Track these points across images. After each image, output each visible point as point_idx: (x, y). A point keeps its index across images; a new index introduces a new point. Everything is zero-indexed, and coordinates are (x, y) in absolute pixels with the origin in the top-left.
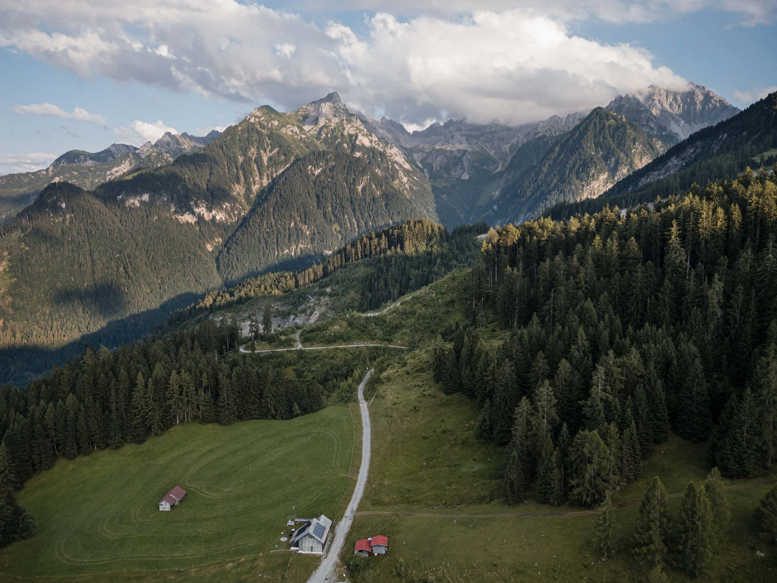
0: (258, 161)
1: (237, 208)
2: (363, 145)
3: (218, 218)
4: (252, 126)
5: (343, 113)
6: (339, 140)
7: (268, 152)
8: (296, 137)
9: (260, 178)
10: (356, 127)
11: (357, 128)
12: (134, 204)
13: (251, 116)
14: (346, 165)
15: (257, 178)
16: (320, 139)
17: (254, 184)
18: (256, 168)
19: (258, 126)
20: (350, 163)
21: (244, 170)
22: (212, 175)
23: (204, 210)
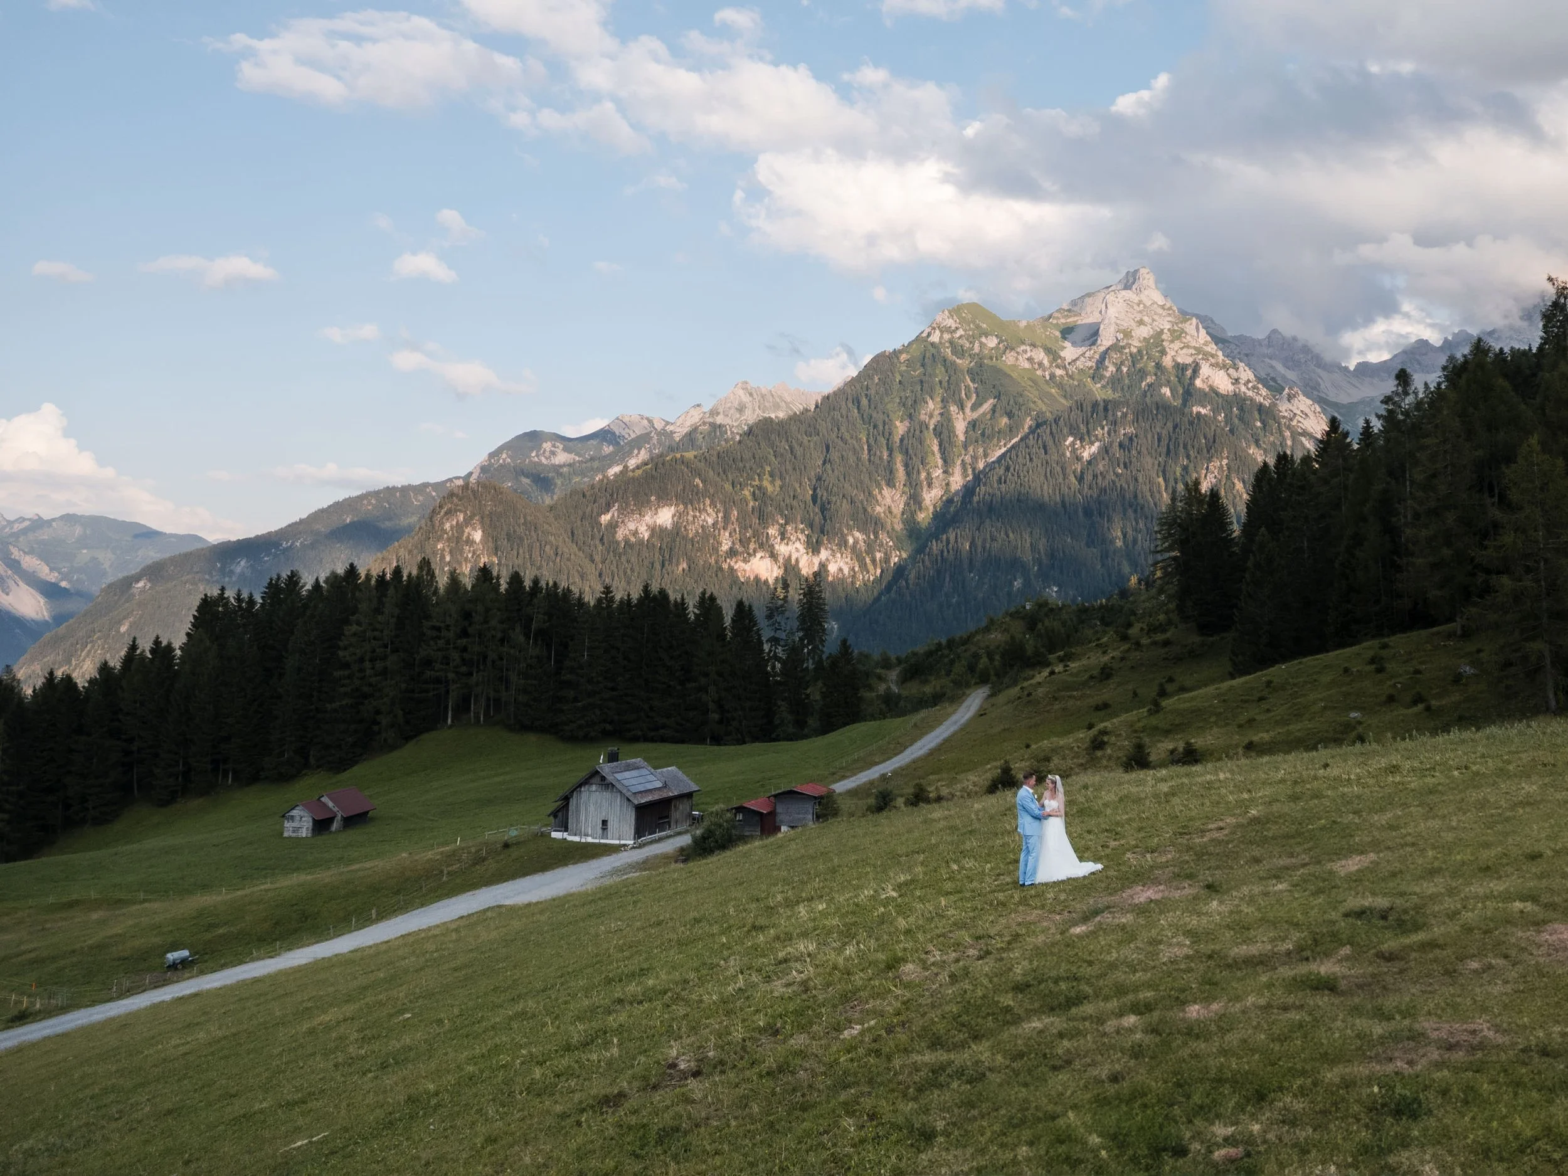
0: (944, 432)
1: (881, 545)
2: (1214, 391)
3: (832, 568)
4: (933, 350)
5: (1160, 315)
6: (1150, 379)
7: (968, 410)
8: (1039, 373)
9: (945, 472)
10: (1195, 348)
11: (1199, 350)
12: (635, 533)
13: (934, 329)
14: (1164, 432)
15: (938, 473)
16: (1102, 377)
17: (930, 485)
18: (936, 448)
19: (949, 351)
20: (1175, 427)
21: (907, 452)
22: (828, 466)
23: (802, 550)
